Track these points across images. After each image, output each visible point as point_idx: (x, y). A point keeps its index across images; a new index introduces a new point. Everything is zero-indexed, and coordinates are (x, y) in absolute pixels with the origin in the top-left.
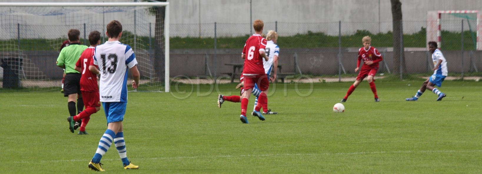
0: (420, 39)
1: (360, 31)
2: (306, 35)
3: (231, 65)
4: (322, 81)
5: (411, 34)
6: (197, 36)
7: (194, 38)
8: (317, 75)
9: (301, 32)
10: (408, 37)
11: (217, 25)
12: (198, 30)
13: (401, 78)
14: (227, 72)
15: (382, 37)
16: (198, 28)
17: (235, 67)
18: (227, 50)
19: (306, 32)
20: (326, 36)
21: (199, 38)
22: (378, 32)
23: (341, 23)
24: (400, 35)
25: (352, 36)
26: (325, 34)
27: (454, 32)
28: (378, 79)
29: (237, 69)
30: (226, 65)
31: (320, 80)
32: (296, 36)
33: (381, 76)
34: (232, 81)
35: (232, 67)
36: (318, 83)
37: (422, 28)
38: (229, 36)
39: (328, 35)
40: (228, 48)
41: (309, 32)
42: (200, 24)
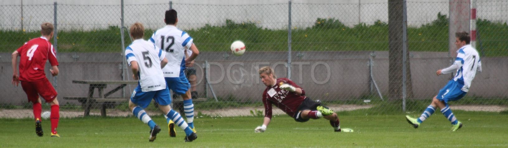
0: (436, 35)
1: (323, 20)
2: (223, 27)
3: (85, 83)
4: (255, 114)
5: (419, 25)
6: (17, 27)
7: (11, 32)
8: (246, 103)
9: (213, 22)
10: (414, 31)
11: (58, 7)
12: (19, 17)
13: (404, 108)
14: (78, 97)
15: (364, 31)
16: (19, 13)
17: (92, 87)
18: (75, 56)
19: (223, 22)
20: (260, 29)
21: (21, 33)
22: (357, 23)
23: (292, 4)
24: (402, 27)
25: (308, 28)
26: (258, 25)
27: (499, 23)
28: (361, 110)
29: (96, 90)
30: (74, 82)
31: (252, 112)
32: (204, 29)
33: (366, 104)
34: (87, 114)
35: (87, 86)
36: (248, 117)
37: (439, 15)
38: (78, 28)
39: (264, 28)
40: (74, 50)
41: (228, 21)
42: (22, 6)
